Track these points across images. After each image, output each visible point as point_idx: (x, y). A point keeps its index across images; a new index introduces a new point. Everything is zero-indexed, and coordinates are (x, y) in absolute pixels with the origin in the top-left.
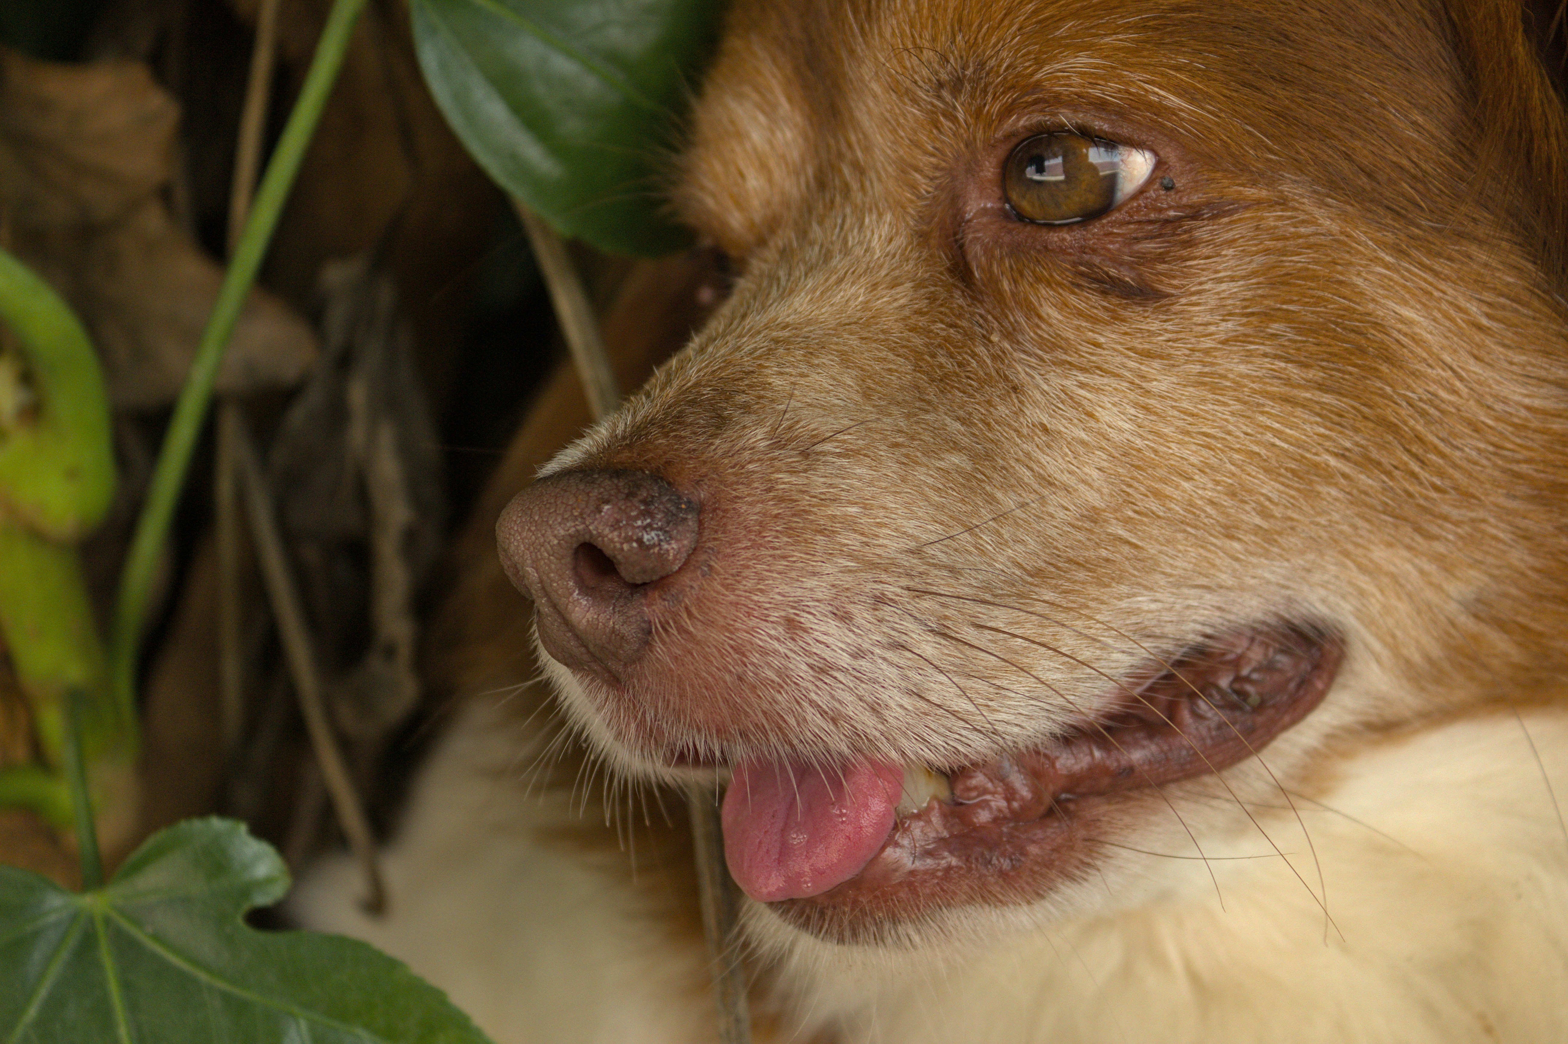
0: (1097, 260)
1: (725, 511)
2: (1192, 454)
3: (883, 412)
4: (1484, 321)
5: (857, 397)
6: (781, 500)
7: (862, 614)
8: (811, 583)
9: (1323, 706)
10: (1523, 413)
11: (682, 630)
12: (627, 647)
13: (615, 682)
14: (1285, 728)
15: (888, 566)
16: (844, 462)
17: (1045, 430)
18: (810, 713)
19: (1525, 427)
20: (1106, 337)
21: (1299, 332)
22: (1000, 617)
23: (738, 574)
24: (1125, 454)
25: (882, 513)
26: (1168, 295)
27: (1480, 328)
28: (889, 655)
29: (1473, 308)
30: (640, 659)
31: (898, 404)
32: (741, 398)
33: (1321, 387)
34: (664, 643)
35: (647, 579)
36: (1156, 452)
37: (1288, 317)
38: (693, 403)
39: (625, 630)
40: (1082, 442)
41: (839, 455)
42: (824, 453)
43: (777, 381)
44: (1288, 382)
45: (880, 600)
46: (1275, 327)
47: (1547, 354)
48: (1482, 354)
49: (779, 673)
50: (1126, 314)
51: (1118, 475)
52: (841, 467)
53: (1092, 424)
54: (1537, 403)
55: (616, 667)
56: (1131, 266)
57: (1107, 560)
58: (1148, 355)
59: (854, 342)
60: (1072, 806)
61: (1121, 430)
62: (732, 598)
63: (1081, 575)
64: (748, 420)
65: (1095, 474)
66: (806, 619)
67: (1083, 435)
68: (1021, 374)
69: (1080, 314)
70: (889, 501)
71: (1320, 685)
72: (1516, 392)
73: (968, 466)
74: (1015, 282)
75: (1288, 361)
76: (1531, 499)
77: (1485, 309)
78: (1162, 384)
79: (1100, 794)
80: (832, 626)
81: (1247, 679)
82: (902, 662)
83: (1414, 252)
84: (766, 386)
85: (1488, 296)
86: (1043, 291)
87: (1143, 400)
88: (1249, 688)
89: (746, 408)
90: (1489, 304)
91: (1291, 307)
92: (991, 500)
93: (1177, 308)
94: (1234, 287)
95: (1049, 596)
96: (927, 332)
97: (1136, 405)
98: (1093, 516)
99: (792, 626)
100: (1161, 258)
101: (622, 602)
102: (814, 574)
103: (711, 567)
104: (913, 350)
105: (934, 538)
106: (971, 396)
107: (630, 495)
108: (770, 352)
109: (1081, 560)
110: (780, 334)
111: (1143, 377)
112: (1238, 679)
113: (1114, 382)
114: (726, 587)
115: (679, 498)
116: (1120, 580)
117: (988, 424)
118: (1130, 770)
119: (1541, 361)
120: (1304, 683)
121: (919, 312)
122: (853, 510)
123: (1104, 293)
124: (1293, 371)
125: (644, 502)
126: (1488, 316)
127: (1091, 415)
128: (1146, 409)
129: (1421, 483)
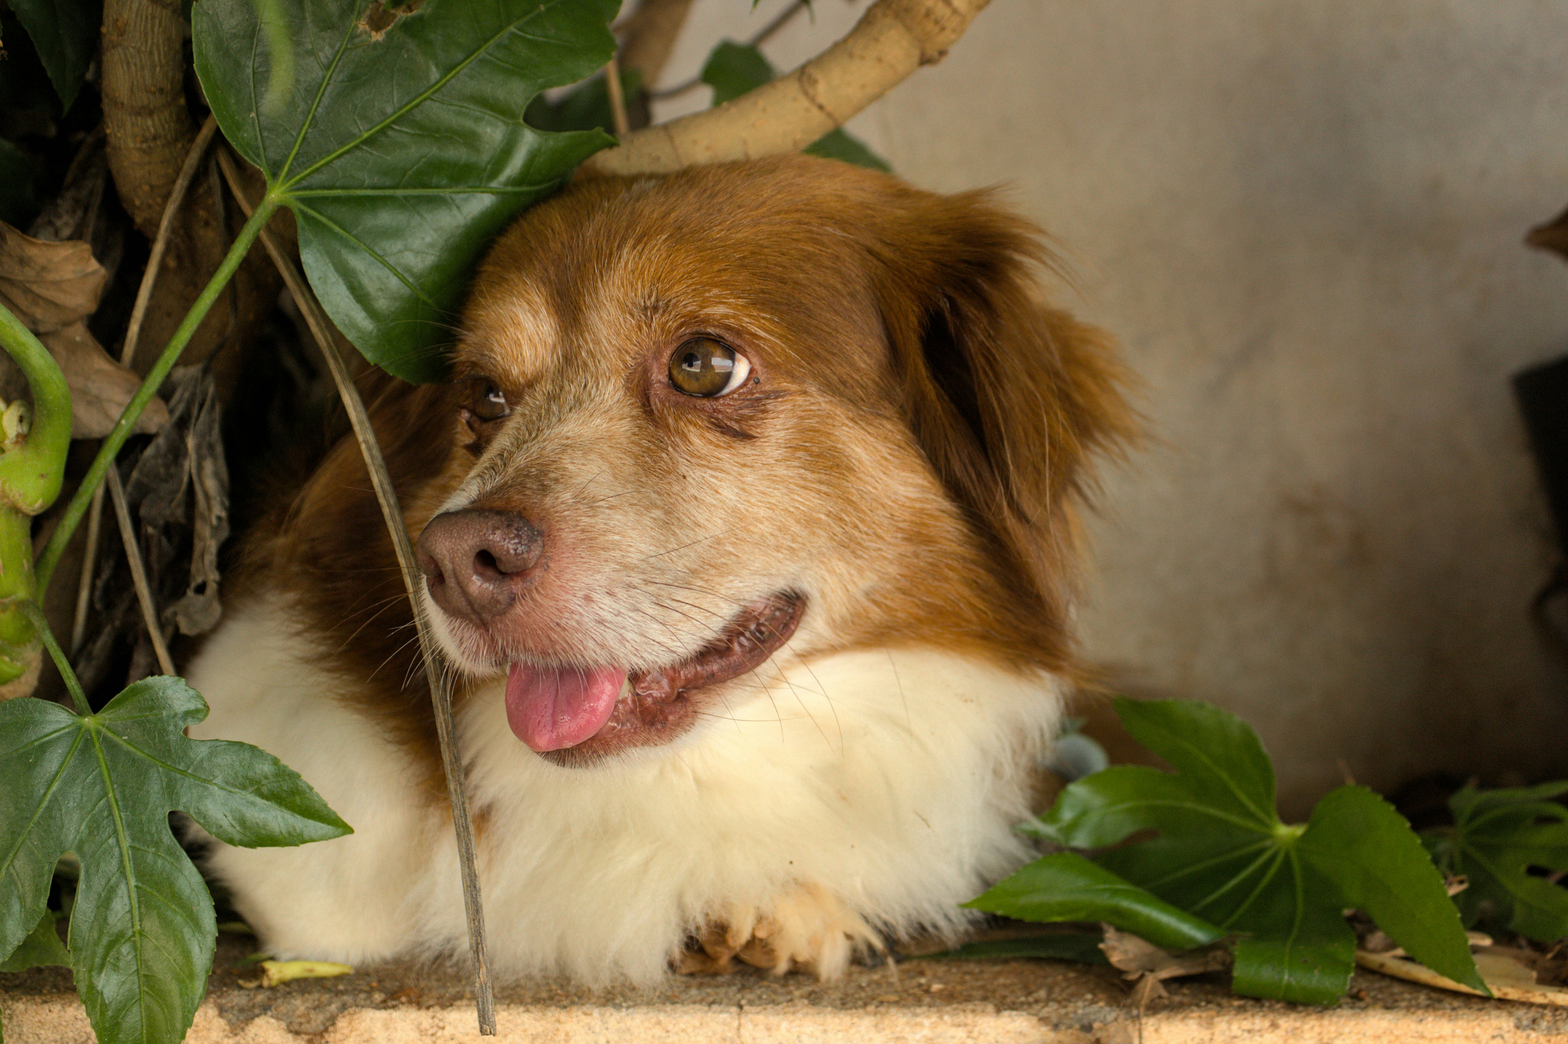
0: (720, 416)
1: (555, 536)
2: (763, 512)
3: (624, 486)
4: (889, 457)
5: (611, 478)
6: (583, 531)
7: (621, 593)
8: (598, 577)
9: (793, 638)
10: (904, 499)
11: (533, 599)
12: (499, 606)
13: (483, 625)
14: (776, 649)
15: (633, 568)
16: (611, 512)
17: (696, 498)
18: (591, 644)
19: (903, 506)
20: (725, 455)
21: (811, 456)
22: (681, 594)
23: (562, 571)
24: (733, 512)
25: (629, 540)
26: (755, 437)
27: (886, 459)
28: (631, 614)
29: (884, 450)
30: (505, 613)
31: (630, 482)
32: (552, 475)
33: (821, 482)
34: (522, 605)
35: (515, 570)
36: (747, 511)
37: (806, 450)
38: (527, 476)
39: (500, 598)
40: (714, 505)
41: (608, 508)
42: (599, 507)
43: (571, 467)
44: (805, 479)
45: (630, 586)
46: (800, 454)
47: (913, 471)
48: (887, 472)
49: (578, 622)
50: (733, 445)
51: (729, 521)
52: (609, 515)
53: (719, 496)
54: (909, 495)
55: (486, 616)
56: (737, 421)
57: (725, 564)
58: (744, 465)
59: (605, 448)
60: (685, 695)
61: (731, 500)
62: (559, 583)
63: (713, 571)
64: (559, 487)
65: (719, 521)
66: (595, 596)
67: (714, 502)
68: (683, 469)
69: (711, 442)
70: (633, 534)
71: (793, 627)
72: (902, 490)
73: (663, 517)
74: (676, 420)
75: (806, 470)
76: (904, 539)
77: (889, 451)
78: (750, 478)
79: (696, 688)
80: (607, 600)
81: (763, 625)
82: (639, 618)
83: (860, 422)
84: (565, 469)
85: (889, 445)
86: (691, 428)
87: (741, 485)
88: (763, 629)
89: (556, 480)
90: (890, 449)
91: (807, 444)
92: (674, 534)
93: (758, 443)
94: (783, 433)
95: (701, 583)
96: (638, 445)
97: (738, 487)
98: (718, 542)
99: (588, 599)
100: (751, 418)
101: (498, 582)
102: (599, 572)
103: (548, 566)
104: (634, 453)
105: (653, 554)
106: (662, 479)
107: (509, 526)
108: (564, 451)
109: (713, 564)
110: (566, 442)
111: (740, 475)
112: (759, 625)
113: (728, 477)
114: (556, 577)
115: (533, 529)
116: (729, 574)
117: (669, 495)
118: (713, 674)
119: (912, 475)
120: (786, 626)
121: (634, 434)
122: (617, 537)
123: (722, 433)
124: (809, 475)
125: (517, 529)
126: (890, 454)
127: (717, 492)
128: (743, 489)
129: (860, 532)
